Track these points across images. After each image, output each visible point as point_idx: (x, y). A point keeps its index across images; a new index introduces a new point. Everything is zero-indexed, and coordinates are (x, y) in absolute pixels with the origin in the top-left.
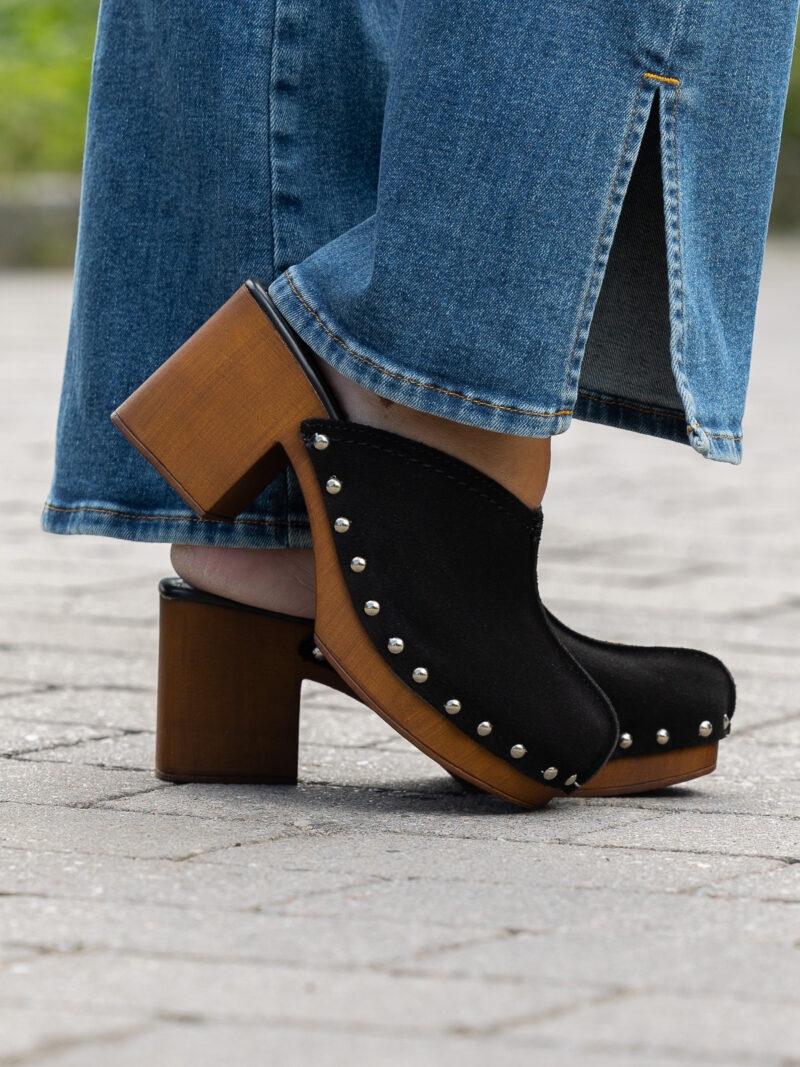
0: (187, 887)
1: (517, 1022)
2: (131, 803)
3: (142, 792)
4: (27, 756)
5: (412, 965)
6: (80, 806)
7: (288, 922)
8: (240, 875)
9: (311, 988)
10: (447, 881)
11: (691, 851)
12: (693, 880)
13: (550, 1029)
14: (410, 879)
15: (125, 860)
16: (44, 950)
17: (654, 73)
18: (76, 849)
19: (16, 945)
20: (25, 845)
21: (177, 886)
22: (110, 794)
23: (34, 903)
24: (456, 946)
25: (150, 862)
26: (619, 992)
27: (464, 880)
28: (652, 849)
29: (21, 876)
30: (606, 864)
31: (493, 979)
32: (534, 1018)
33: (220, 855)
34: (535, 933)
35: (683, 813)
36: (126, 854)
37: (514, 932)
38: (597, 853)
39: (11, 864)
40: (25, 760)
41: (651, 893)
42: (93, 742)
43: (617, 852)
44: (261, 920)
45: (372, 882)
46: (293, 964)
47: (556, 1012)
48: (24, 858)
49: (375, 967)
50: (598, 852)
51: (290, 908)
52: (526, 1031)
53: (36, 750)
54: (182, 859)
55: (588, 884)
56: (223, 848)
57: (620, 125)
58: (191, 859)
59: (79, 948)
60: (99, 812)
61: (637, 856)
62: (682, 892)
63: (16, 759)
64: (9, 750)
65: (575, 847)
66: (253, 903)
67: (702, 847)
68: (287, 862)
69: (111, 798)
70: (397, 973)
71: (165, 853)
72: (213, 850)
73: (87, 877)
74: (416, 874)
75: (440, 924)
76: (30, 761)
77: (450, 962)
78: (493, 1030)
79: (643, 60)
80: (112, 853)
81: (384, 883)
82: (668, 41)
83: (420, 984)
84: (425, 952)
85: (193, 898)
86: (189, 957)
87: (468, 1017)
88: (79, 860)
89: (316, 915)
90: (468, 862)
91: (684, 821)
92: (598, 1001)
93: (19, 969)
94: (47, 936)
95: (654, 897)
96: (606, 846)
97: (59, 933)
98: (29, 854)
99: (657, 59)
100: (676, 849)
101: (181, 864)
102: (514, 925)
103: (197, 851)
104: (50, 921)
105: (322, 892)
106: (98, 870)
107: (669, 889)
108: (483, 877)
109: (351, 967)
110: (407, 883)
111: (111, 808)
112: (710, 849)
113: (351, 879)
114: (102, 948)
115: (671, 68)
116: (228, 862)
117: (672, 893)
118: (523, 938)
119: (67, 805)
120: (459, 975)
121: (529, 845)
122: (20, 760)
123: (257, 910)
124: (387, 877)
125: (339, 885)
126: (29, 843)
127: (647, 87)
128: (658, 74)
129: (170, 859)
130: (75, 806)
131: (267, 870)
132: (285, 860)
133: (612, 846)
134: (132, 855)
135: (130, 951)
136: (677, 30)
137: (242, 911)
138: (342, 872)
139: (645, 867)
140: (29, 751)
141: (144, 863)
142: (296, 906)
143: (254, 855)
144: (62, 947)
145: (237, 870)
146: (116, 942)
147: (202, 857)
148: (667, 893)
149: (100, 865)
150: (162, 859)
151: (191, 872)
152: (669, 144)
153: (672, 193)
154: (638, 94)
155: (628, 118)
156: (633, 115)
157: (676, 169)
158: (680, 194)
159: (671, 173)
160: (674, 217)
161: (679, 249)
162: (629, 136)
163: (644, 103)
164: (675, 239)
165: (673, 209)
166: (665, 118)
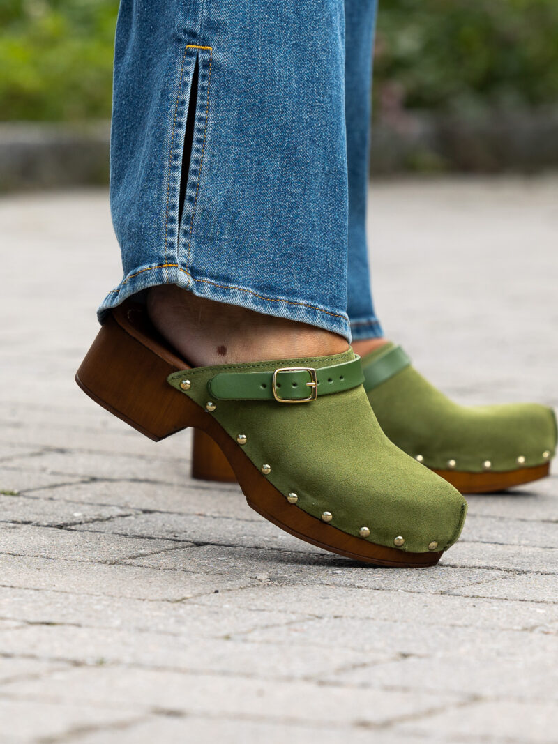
0: (180, 621)
1: (403, 719)
2: (144, 562)
3: (152, 554)
4: (73, 527)
5: (333, 678)
6: (109, 563)
7: (248, 647)
8: (216, 613)
9: (260, 693)
10: (361, 619)
11: (532, 601)
12: (533, 621)
13: (425, 724)
14: (336, 617)
15: (137, 601)
16: (77, 664)
17: (193, 44)
18: (104, 593)
19: (58, 660)
20: (68, 590)
21: (172, 620)
22: (130, 554)
23: (72, 629)
24: (364, 665)
25: (155, 603)
26: (476, 699)
27: (373, 619)
28: (506, 599)
29: (64, 612)
30: (473, 609)
31: (388, 689)
32: (415, 717)
33: (204, 599)
34: (420, 657)
35: (529, 574)
36: (139, 597)
37: (405, 656)
38: (467, 602)
39: (58, 603)
40: (72, 530)
41: (503, 630)
42: (120, 518)
43: (481, 601)
44: (229, 644)
45: (309, 619)
46: (249, 676)
47: (431, 712)
48: (67, 598)
49: (307, 679)
50: (468, 600)
51: (250, 637)
52: (408, 726)
53: (81, 523)
54: (177, 601)
55: (459, 623)
56: (206, 594)
57: (173, 80)
58: (184, 601)
59: (101, 663)
60: (121, 567)
61: (495, 604)
62: (525, 629)
63: (65, 529)
64: (60, 522)
65: (452, 597)
66: (225, 632)
67: (540, 599)
68: (251, 604)
69: (130, 558)
70: (322, 683)
71: (166, 596)
72: (200, 595)
73: (110, 612)
74: (340, 614)
75: (354, 649)
76: (75, 530)
77: (359, 676)
78: (386, 725)
79: (182, 36)
80: (129, 596)
81: (317, 620)
82: (197, 21)
83: (336, 691)
84: (342, 670)
85: (183, 629)
86: (178, 670)
87: (370, 715)
88: (105, 600)
89: (268, 642)
90: (377, 606)
91: (529, 579)
92: (461, 705)
93: (58, 676)
94: (78, 654)
95: (504, 632)
96: (473, 597)
97: (87, 652)
98: (71, 596)
99: (193, 34)
100: (522, 598)
101: (176, 605)
102: (405, 650)
103: (188, 596)
104: (83, 644)
105: (273, 626)
106: (118, 608)
107: (516, 627)
108: (386, 617)
109: (290, 679)
110: (333, 620)
111: (130, 565)
112: (546, 600)
113: (294, 617)
114: (117, 662)
115: (204, 39)
116: (209, 603)
117: (517, 630)
118: (411, 660)
119: (100, 562)
120: (365, 685)
121: (420, 595)
122: (69, 530)
123: (227, 638)
124: (320, 616)
125: (285, 621)
126: (72, 589)
127: (190, 54)
128: (196, 44)
129: (168, 601)
130: (105, 563)
131: (236, 609)
132: (249, 603)
133: (478, 597)
134: (143, 598)
135: (138, 665)
136: (203, 14)
137: (216, 638)
138: (288, 612)
139: (500, 612)
140: (75, 524)
141: (151, 603)
142: (255, 635)
143: (228, 599)
144: (90, 661)
145: (215, 609)
146: (127, 659)
147: (192, 600)
148: (513, 630)
149: (120, 605)
150: (163, 600)
151: (183, 610)
152: (203, 88)
153: (201, 119)
154: (183, 59)
155: (178, 75)
156: (182, 72)
157: (209, 105)
158: (210, 122)
159: (202, 107)
160: (200, 136)
161: (202, 158)
162: (180, 85)
163: (189, 63)
164: (198, 150)
165: (200, 131)
166: (201, 71)
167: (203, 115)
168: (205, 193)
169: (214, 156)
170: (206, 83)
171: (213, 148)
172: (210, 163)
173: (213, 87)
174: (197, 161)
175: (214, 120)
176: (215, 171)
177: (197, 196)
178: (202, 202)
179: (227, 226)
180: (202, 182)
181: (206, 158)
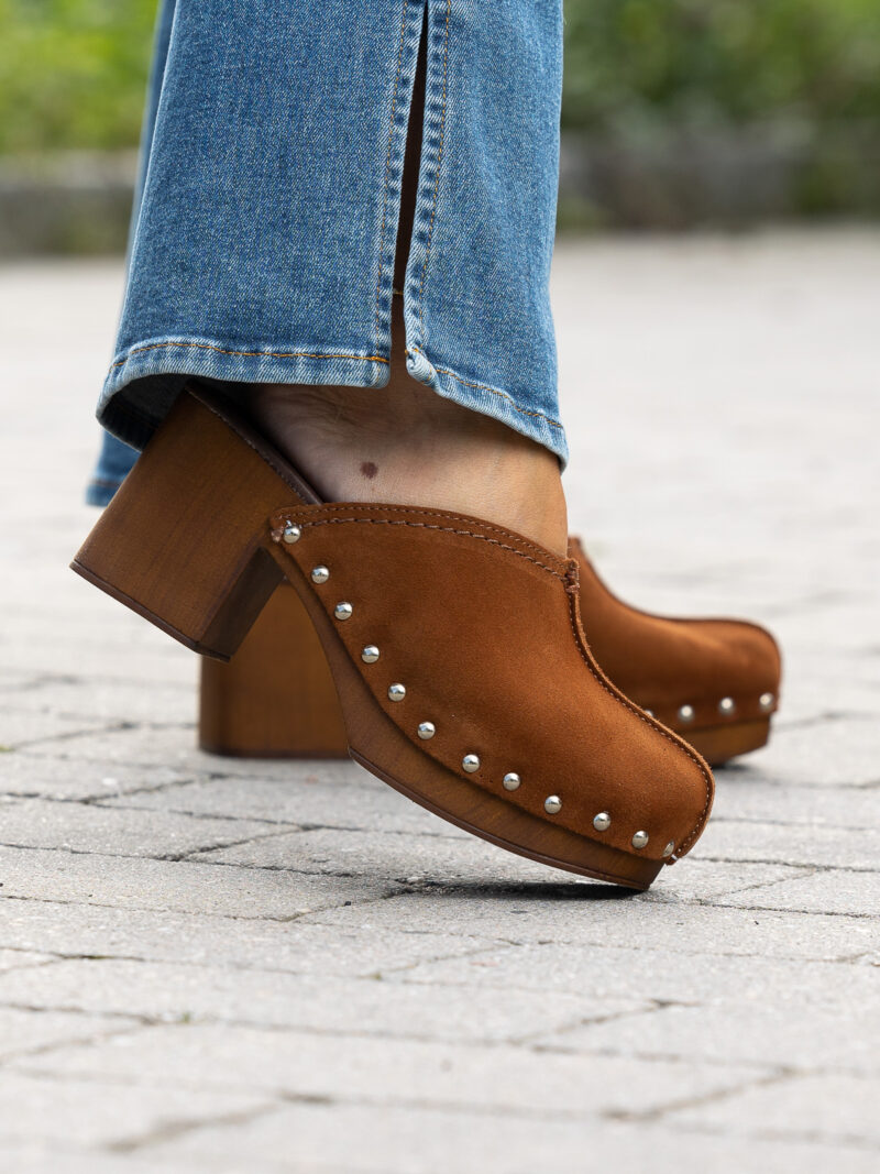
0: (297, 951)
1: (679, 1106)
2: (224, 855)
3: (236, 843)
4: (106, 802)
5: (555, 1040)
6: (169, 858)
7: (413, 991)
8: (354, 937)
9: (447, 1066)
10: (583, 945)
11: (847, 914)
12: (854, 948)
13: (714, 1114)
14: (541, 943)
15: (225, 920)
16: (148, 1021)
18: (170, 908)
19: (116, 1014)
20: (113, 902)
21: (286, 949)
22: (202, 845)
23: (131, 966)
24: (600, 1020)
25: (253, 922)
26: (787, 1072)
27: (601, 945)
28: (804, 912)
29: (113, 938)
30: (756, 928)
31: (647, 1057)
32: (696, 1102)
33: (329, 915)
34: (686, 1005)
35: (833, 872)
36: (226, 913)
37: (663, 1004)
38: (745, 917)
39: (102, 923)
40: (104, 806)
41: (808, 961)
42: (178, 786)
43: (767, 914)
44: (382, 987)
45: (500, 947)
46: (423, 1038)
47: (720, 1095)
48: (114, 916)
49: (515, 1042)
50: (745, 914)
51: (414, 975)
52: (688, 1116)
53: (116, 796)
54: (288, 919)
55: (736, 950)
56: (331, 907)
58: (298, 919)
59: (186, 1019)
60: (192, 866)
61: (789, 919)
62: (842, 960)
63: (94, 805)
64: (86, 794)
65: (719, 909)
66: (371, 969)
67: (859, 911)
68: (404, 924)
69: (202, 850)
70: (540, 1049)
71: (269, 913)
72: (321, 909)
73: (186, 939)
74: (548, 938)
75: (579, 994)
76: (109, 807)
77: (596, 1037)
78: (653, 1115)
80: (211, 912)
81: (513, 947)
83: (563, 1061)
84: (565, 1029)
85: (306, 964)
86: (309, 1030)
87: (623, 1100)
88: (174, 919)
89: (443, 984)
90: (604, 924)
91: (836, 880)
92: (764, 1082)
93: (122, 1042)
94: (150, 1007)
95: (811, 965)
96: (753, 908)
97: (161, 1002)
98: (119, 912)
100: (830, 911)
101: (287, 925)
102: (662, 995)
103: (304, 910)
104: (152, 989)
105: (446, 958)
106: (197, 930)
107: (827, 957)
108: (621, 942)
109: (488, 1043)
110: (539, 947)
111: (202, 861)
112: (868, 913)
113: (475, 944)
114: (211, 1018)
116: (338, 922)
117: (831, 961)
118: (673, 1010)
119: (156, 858)
120: (608, 1052)
121: (668, 906)
122: (99, 806)
123: (378, 977)
124: (515, 941)
125: (464, 949)
126: (118, 901)
129: (273, 919)
130: (164, 858)
131: (384, 932)
132: (401, 921)
133: (760, 908)
134: (233, 914)
135: (242, 1022)
137: (361, 977)
138: (465, 935)
139: (798, 931)
140: (108, 796)
141: (247, 923)
142: (420, 973)
143: (367, 915)
144: (168, 1017)
145: (349, 931)
146: (226, 1013)
147: (310, 917)
148: (825, 961)
149: (199, 925)
150: (265, 918)
151: (300, 933)
152: (436, 57)
153: (435, 108)
154: (404, 8)
155: (397, 33)
156: (403, 29)
157: (446, 85)
158: (450, 112)
159: (435, 88)
160: (435, 135)
161: (439, 170)
162: (401, 51)
163: (413, 16)
164: (431, 158)
165: (434, 126)
166: (432, 30)
167: (438, 100)
168: (445, 229)
169: (457, 167)
170: (441, 50)
171: (456, 154)
172: (452, 179)
173: (453, 56)
174: (431, 176)
175: (455, 109)
176: (459, 192)
177: (430, 233)
178: (439, 243)
179: (473, 284)
180: (439, 211)
181: (445, 171)
